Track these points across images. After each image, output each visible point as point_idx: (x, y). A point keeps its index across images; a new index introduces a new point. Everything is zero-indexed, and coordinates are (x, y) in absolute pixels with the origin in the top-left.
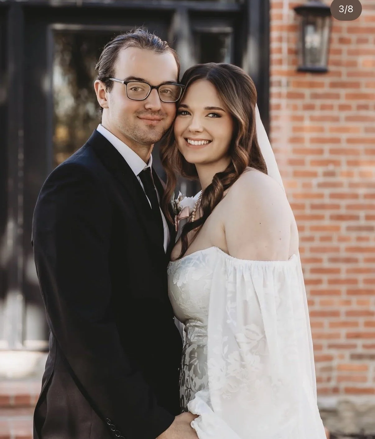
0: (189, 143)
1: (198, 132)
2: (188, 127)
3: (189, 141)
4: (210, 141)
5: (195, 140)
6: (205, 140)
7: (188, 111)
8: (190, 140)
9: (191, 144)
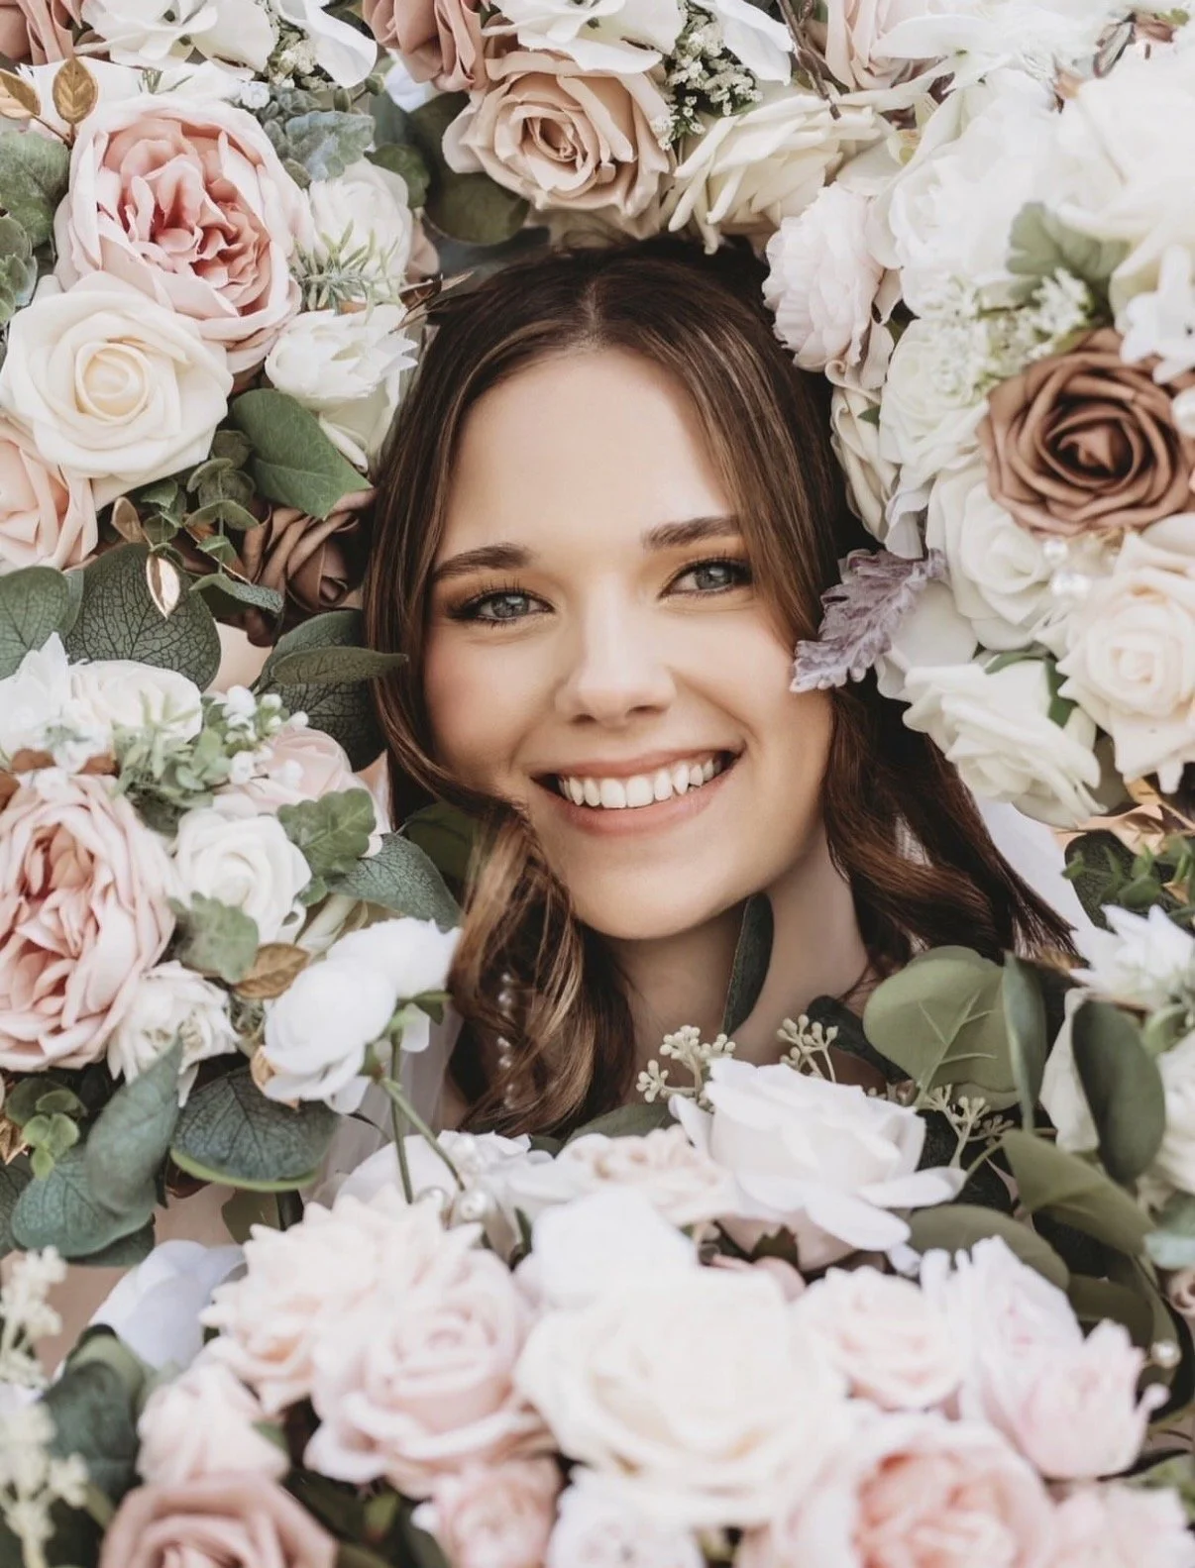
0: (579, 802)
1: (642, 710)
2: (561, 683)
3: (575, 789)
4: (725, 759)
5: (622, 773)
6: (692, 756)
7: (527, 584)
8: (590, 784)
9: (600, 808)
